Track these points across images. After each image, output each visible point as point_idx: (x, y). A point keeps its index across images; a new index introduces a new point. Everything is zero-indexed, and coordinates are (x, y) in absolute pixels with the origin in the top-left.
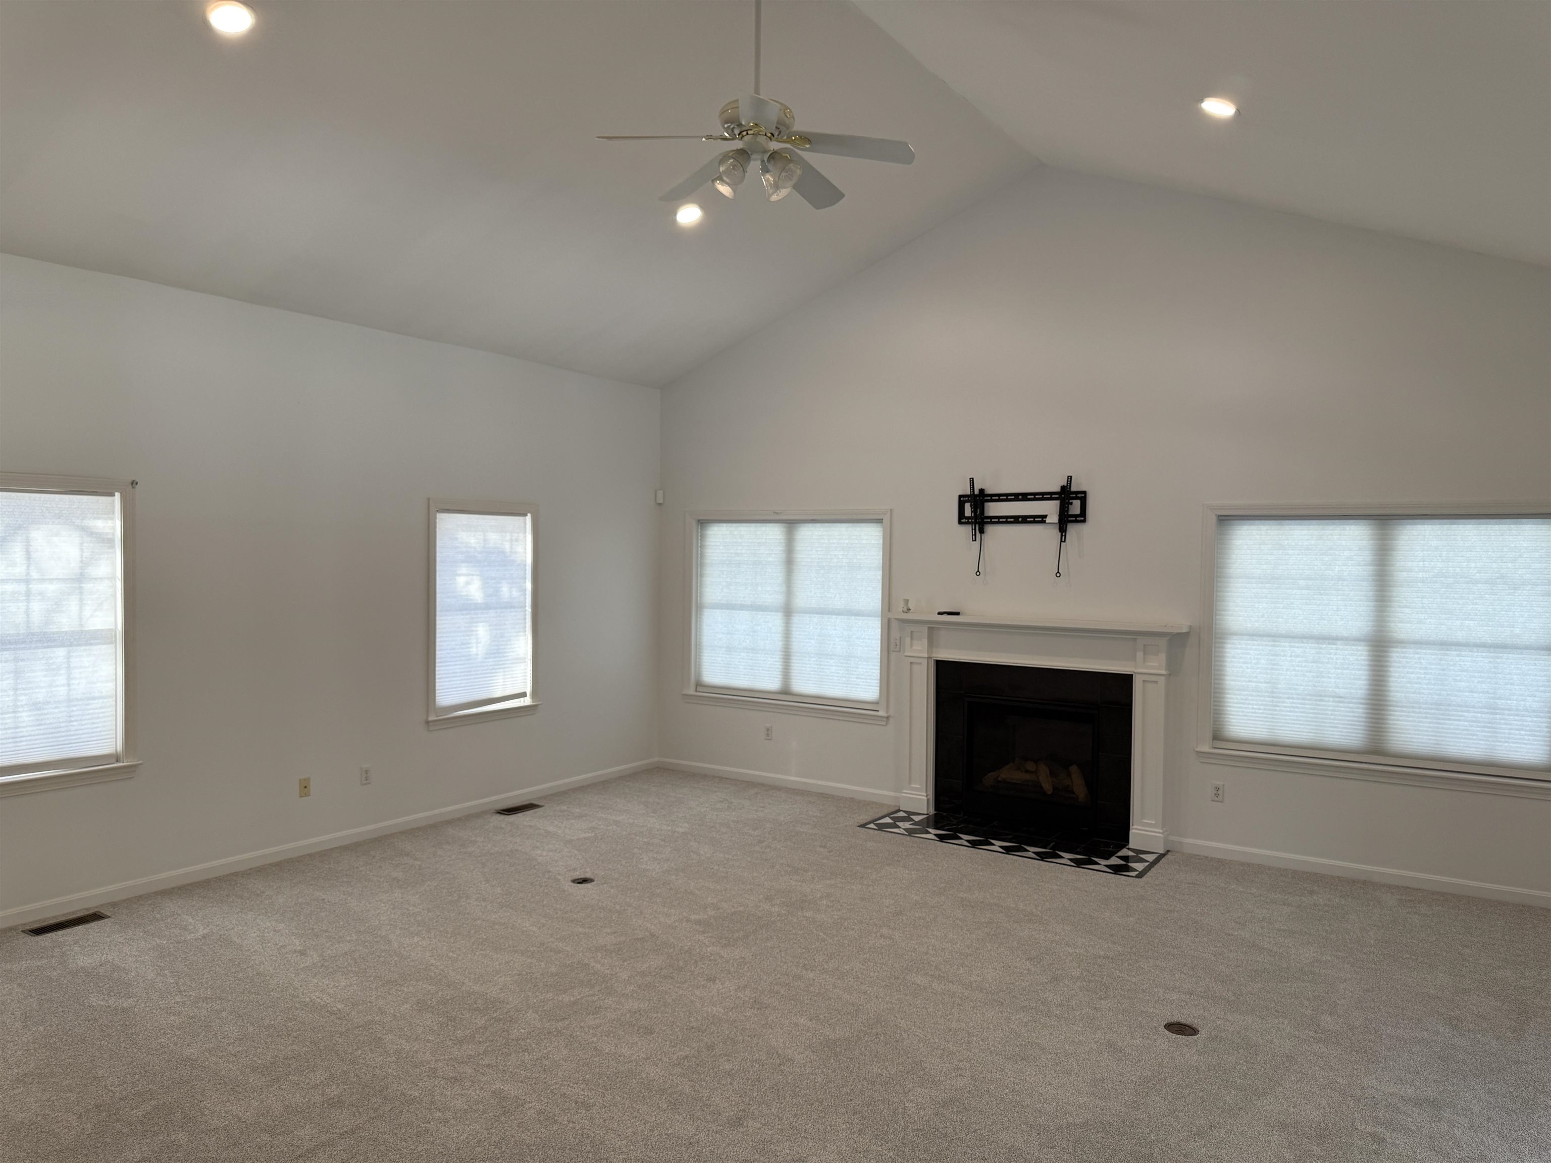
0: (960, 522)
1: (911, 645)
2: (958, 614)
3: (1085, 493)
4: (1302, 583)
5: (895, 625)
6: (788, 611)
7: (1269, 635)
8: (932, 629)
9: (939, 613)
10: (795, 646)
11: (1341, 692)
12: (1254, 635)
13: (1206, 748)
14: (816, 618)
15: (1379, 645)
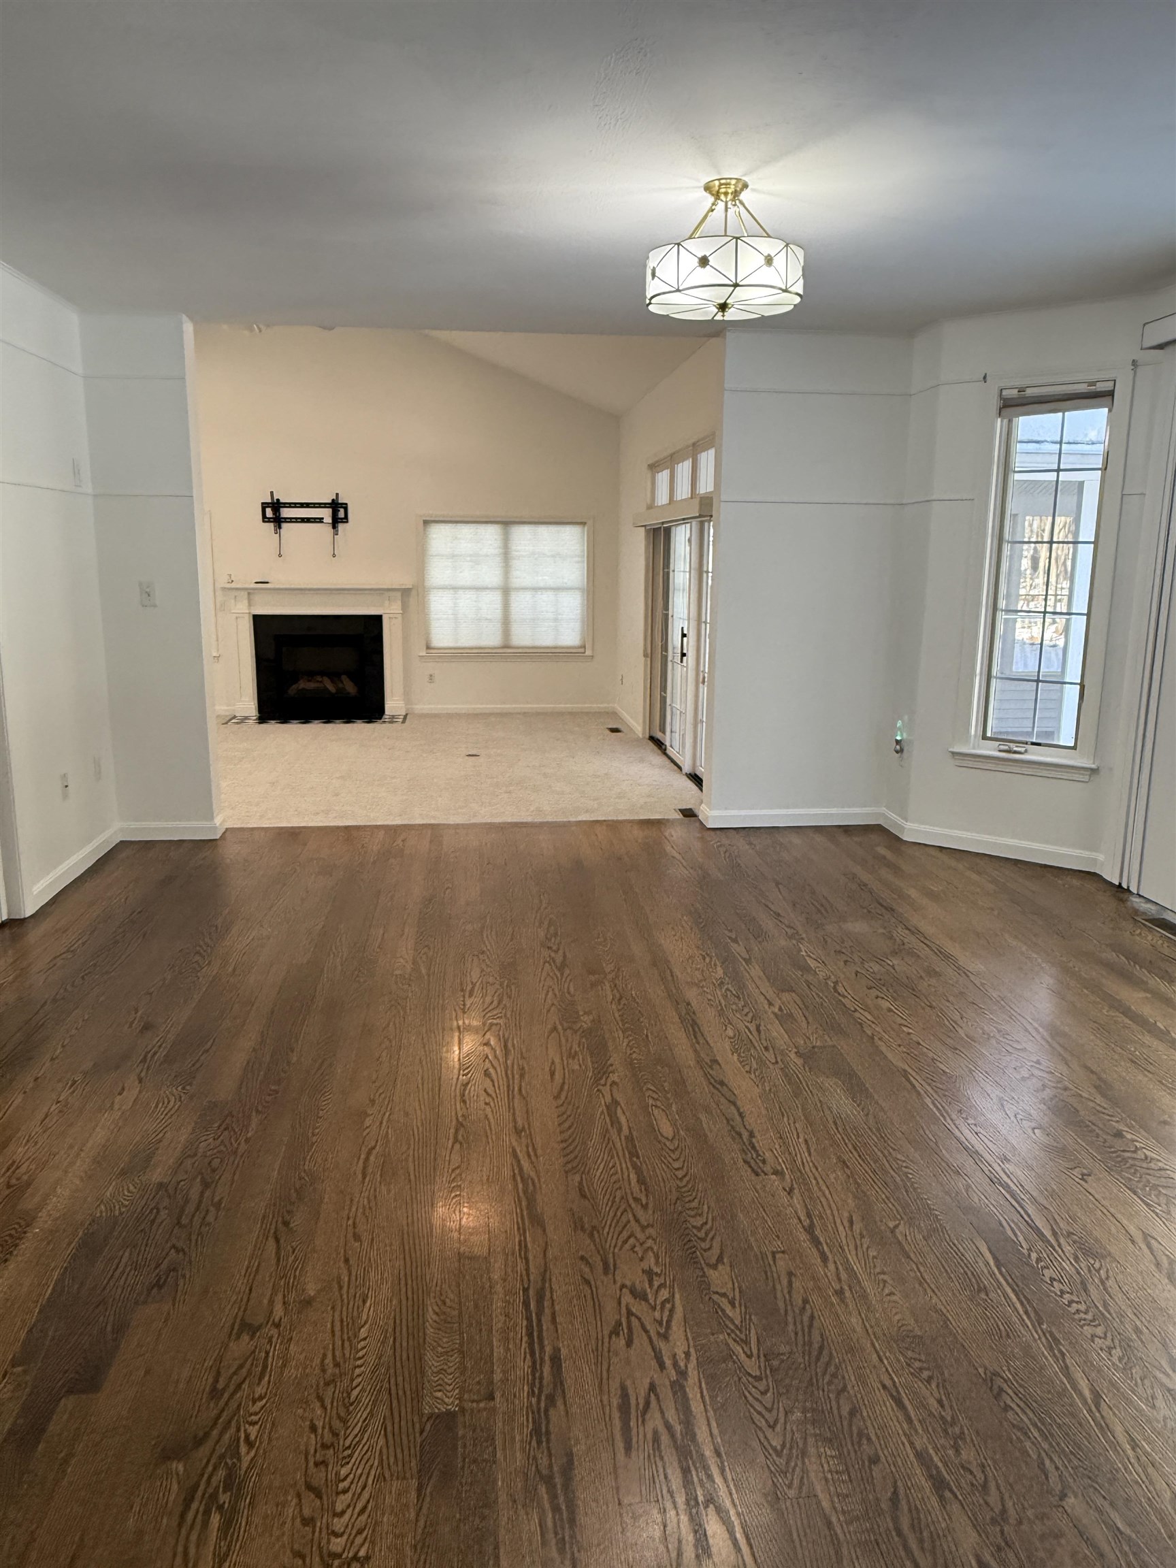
0: (264, 522)
1: (236, 605)
2: (267, 583)
7: (452, 588)
8: (250, 593)
9: (256, 583)
11: (489, 617)
12: (444, 588)
13: (424, 654)
15: (506, 591)
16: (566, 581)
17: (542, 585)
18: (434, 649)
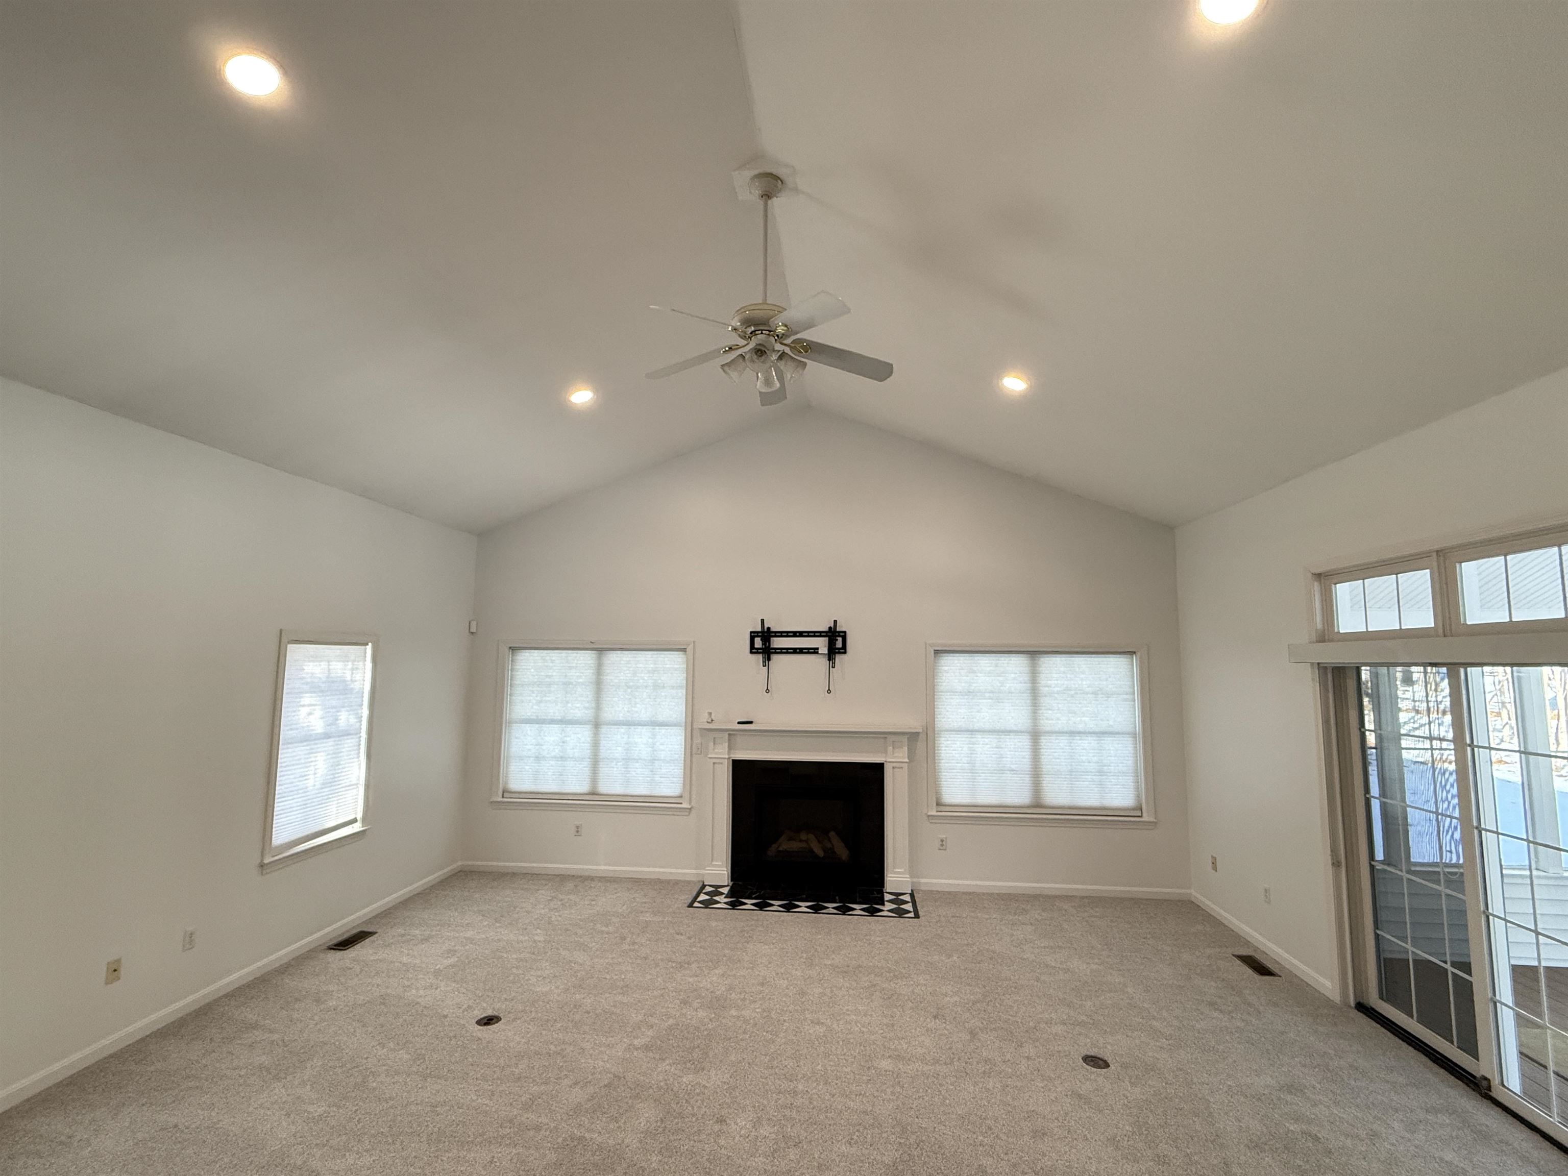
0: (751, 652)
2: (751, 722)
3: (845, 632)
4: (987, 695)
5: (697, 734)
6: (597, 724)
7: (968, 731)
8: (732, 735)
9: (739, 723)
10: (603, 753)
11: (1013, 767)
12: (959, 731)
13: (934, 813)
14: (623, 729)
15: (1035, 735)
16: (1111, 723)
17: (1081, 727)
18: (945, 805)
